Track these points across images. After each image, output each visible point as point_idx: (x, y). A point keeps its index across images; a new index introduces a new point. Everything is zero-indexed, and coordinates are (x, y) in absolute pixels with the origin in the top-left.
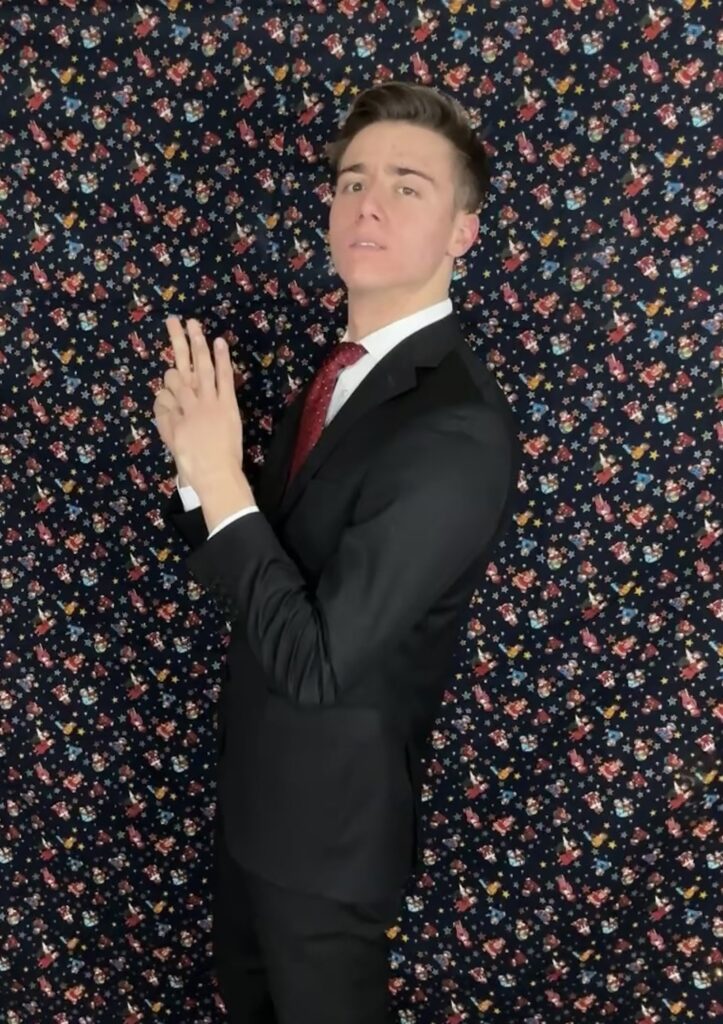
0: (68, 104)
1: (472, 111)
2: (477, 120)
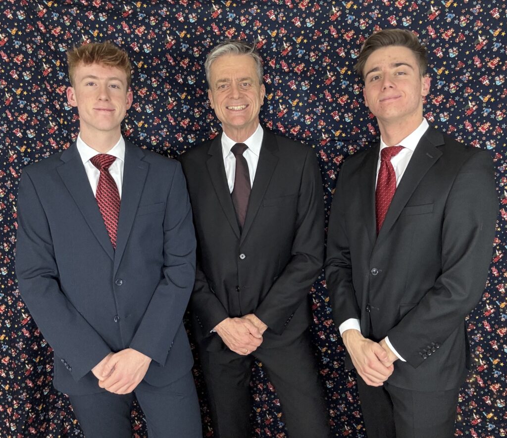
1: (355, 50)
2: (358, 54)
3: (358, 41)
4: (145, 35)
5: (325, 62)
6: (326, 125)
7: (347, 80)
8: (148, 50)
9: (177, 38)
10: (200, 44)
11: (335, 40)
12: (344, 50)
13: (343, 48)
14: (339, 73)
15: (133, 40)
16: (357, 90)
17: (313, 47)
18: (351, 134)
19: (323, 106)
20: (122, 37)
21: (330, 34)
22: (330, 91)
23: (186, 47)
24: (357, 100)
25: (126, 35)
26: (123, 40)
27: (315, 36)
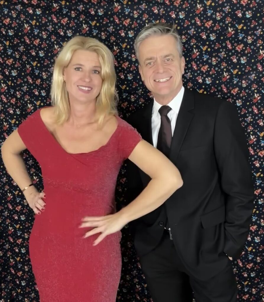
0: (94, 32)
1: (213, 34)
2: (215, 37)
3: (215, 28)
4: (67, 24)
5: (192, 42)
6: (193, 86)
7: (207, 55)
8: (70, 34)
9: (90, 26)
10: (106, 30)
11: (199, 27)
12: (205, 34)
13: (204, 33)
14: (202, 50)
15: (59, 28)
16: (214, 62)
17: (184, 32)
18: (210, 92)
19: (191, 72)
20: (52, 25)
21: (195, 23)
22: (196, 62)
23: (96, 32)
24: (214, 69)
25: (55, 24)
26: (53, 27)
27: (185, 24)
